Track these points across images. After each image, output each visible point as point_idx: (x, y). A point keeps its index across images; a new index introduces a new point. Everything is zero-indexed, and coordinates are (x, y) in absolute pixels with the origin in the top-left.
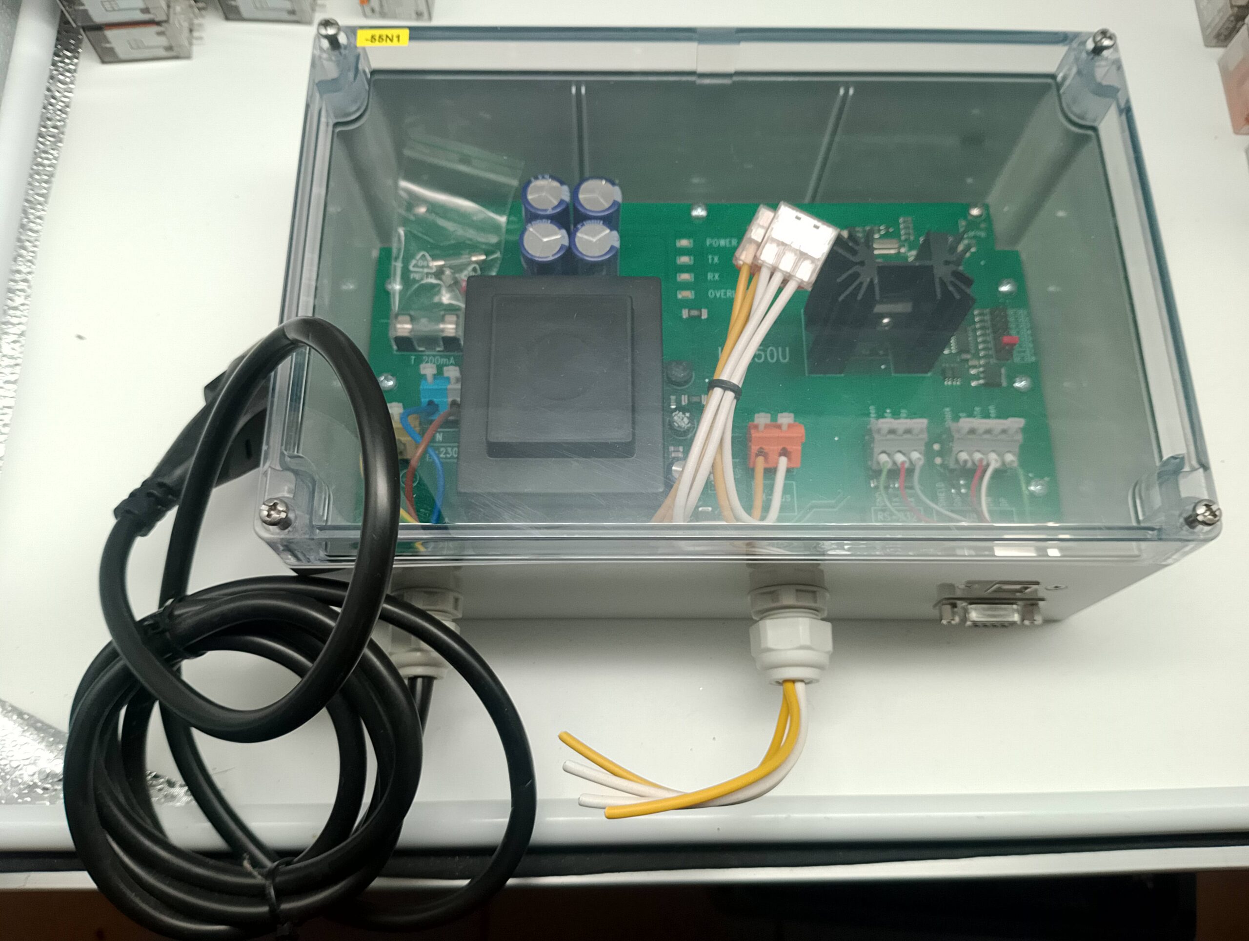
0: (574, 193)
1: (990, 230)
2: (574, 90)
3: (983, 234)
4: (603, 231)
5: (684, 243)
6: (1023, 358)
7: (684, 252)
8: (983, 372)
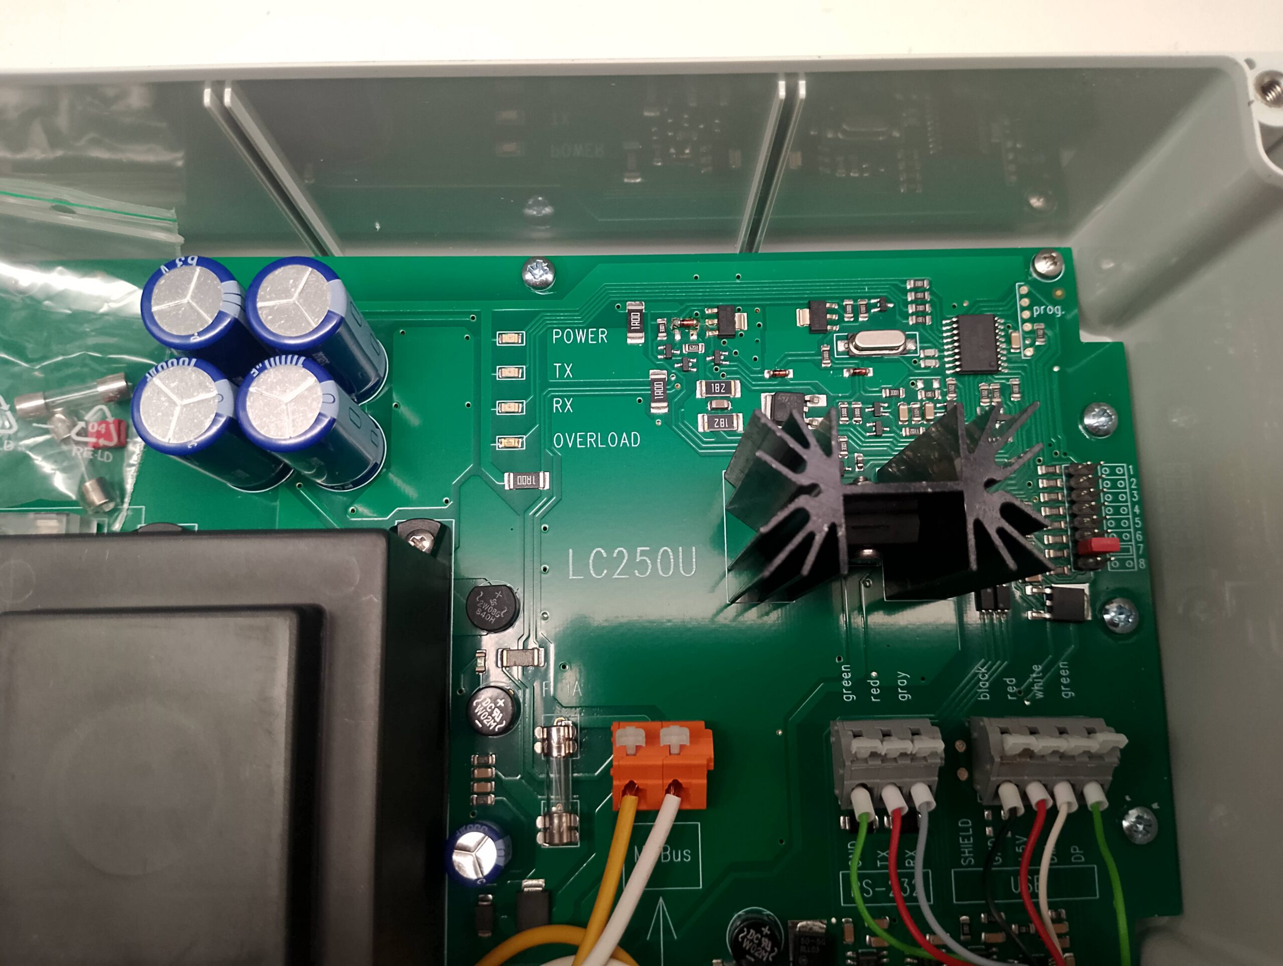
0: (248, 296)
1: (1071, 300)
2: (207, 98)
3: (1058, 311)
4: (304, 378)
5: (510, 338)
6: (1122, 562)
7: (511, 356)
8: (1049, 597)
